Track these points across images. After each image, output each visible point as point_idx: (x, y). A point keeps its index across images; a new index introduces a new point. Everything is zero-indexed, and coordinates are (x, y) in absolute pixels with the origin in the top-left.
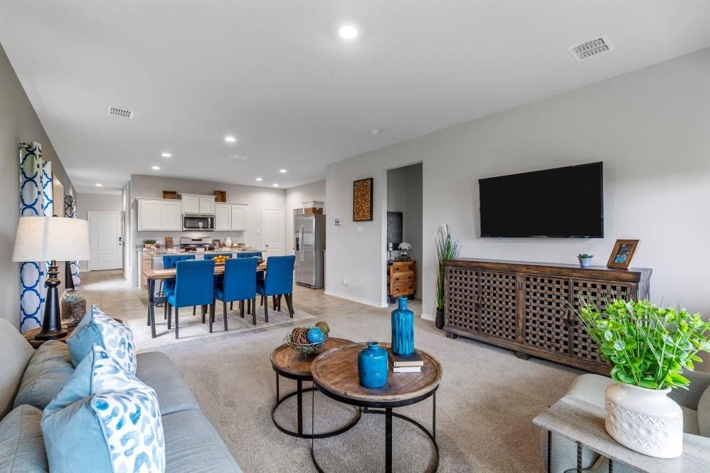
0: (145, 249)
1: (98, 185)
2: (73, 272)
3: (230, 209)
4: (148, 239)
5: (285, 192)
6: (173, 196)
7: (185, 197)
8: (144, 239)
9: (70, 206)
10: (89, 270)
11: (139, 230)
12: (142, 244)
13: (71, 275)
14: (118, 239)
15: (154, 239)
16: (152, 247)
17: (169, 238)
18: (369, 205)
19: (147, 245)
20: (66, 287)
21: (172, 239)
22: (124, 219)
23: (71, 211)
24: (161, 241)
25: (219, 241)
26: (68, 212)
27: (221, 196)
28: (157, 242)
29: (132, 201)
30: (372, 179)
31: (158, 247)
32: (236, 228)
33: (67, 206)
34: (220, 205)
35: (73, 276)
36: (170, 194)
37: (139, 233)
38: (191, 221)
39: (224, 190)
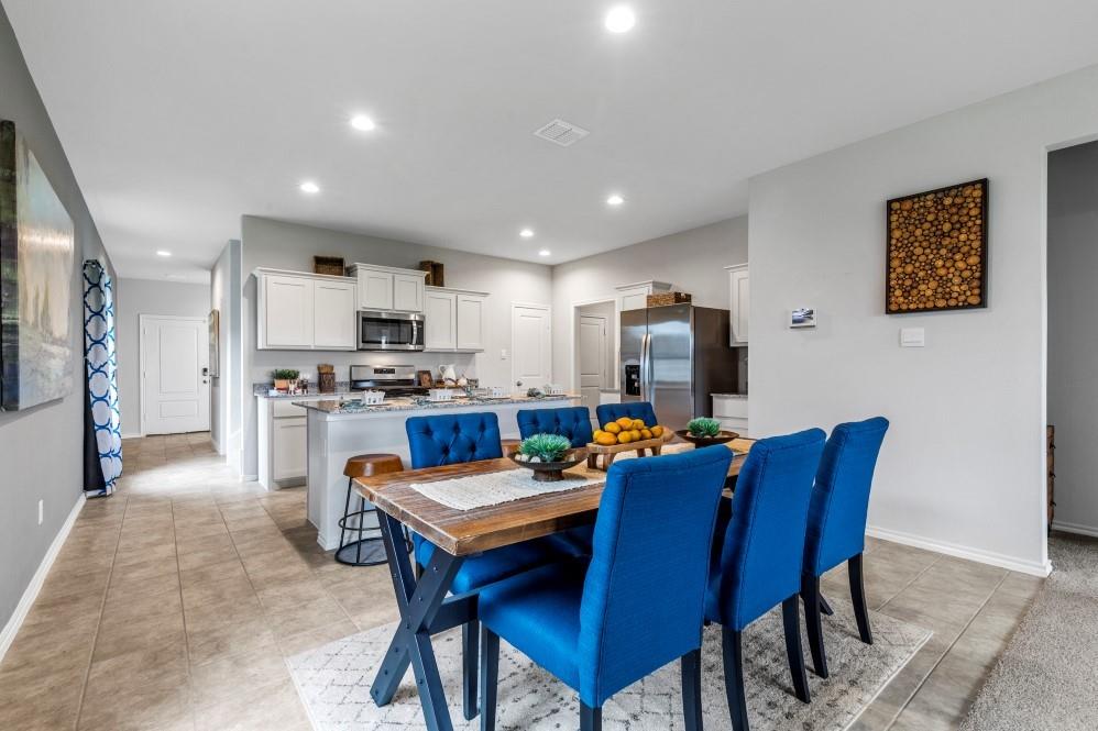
0: (273, 393)
1: (164, 253)
2: (102, 450)
3: (453, 302)
4: (280, 369)
5: (552, 271)
6: (337, 269)
7: (364, 272)
8: (273, 369)
9: (97, 285)
10: (143, 435)
11: (260, 347)
12: (265, 379)
13: (97, 456)
14: (201, 371)
15: (295, 368)
16: (292, 387)
17: (326, 365)
18: (974, 260)
19: (280, 383)
20: (86, 487)
21: (332, 368)
22: (215, 327)
23: (99, 299)
24: (308, 374)
25: (428, 373)
26: (91, 300)
27: (435, 274)
28: (301, 377)
29: (244, 279)
30: (984, 183)
31: (304, 386)
32: (465, 345)
33: (87, 286)
34: (435, 293)
35: (102, 460)
36: (328, 265)
37: (259, 355)
38: (376, 328)
39: (440, 262)
